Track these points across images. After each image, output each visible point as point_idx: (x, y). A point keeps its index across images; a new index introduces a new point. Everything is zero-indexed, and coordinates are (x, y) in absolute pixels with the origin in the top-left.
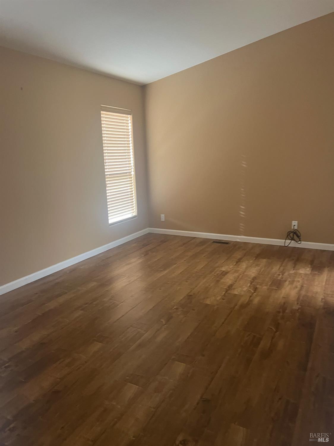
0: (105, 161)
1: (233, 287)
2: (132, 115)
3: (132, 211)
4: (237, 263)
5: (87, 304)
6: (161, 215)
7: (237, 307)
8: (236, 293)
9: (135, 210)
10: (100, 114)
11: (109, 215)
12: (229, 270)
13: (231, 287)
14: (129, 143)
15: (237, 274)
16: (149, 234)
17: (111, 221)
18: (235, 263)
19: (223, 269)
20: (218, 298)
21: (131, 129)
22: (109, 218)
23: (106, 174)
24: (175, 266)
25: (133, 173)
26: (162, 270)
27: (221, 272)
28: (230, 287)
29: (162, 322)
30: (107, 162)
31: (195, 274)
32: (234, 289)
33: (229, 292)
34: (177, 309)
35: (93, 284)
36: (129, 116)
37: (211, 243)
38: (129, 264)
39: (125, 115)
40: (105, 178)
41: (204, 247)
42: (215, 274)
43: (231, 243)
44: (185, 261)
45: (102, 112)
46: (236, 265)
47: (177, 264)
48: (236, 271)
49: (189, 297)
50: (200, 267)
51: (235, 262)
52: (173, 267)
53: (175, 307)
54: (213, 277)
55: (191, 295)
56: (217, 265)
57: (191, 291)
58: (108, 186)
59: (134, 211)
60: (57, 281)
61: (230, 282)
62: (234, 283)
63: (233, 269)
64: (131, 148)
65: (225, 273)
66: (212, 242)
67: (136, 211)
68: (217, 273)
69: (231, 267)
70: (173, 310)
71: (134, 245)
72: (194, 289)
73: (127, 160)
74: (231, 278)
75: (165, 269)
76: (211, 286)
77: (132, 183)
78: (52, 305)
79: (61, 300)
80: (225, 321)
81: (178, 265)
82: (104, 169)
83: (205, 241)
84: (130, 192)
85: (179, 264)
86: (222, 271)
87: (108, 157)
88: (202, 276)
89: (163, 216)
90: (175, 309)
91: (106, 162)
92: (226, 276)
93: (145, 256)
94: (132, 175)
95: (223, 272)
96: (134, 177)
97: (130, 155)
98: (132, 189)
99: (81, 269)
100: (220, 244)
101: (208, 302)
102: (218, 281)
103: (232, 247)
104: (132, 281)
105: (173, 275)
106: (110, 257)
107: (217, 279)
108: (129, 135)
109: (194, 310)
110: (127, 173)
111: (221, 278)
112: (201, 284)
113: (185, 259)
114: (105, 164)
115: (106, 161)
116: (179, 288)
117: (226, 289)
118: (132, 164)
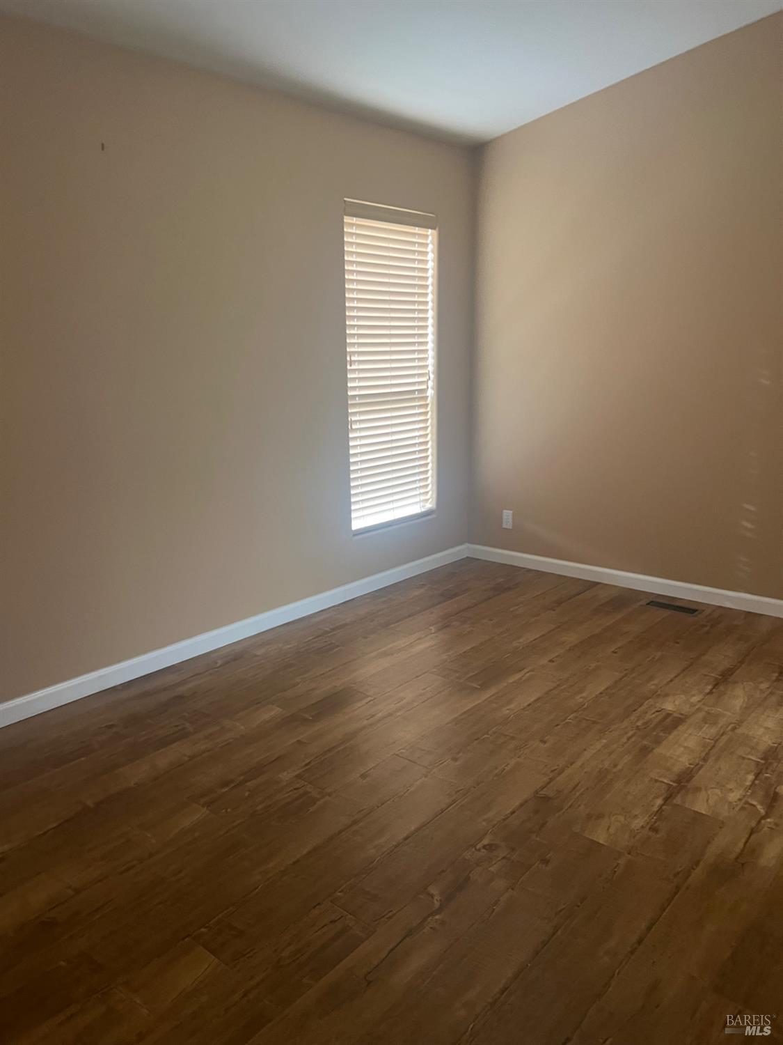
0: (348, 359)
1: (695, 781)
2: (437, 229)
3: (423, 498)
4: (716, 686)
5: (226, 784)
6: (505, 511)
7: (698, 870)
8: (701, 807)
9: (430, 493)
10: (342, 224)
11: (353, 507)
12: (686, 709)
13: (688, 781)
14: (425, 310)
15: (713, 731)
16: (469, 560)
17: (356, 525)
18: (710, 687)
19: (669, 706)
20: (637, 823)
21: (433, 269)
22: (353, 515)
23: (350, 393)
24: (517, 676)
25: (431, 393)
26: (476, 688)
27: (660, 717)
28: (684, 781)
29: (432, 896)
30: (355, 361)
31: (574, 714)
32: (697, 790)
33: (678, 800)
34: (490, 847)
35: (270, 713)
36: (430, 231)
37: (642, 606)
38: (385, 654)
39: (417, 230)
40: (346, 406)
41: (619, 616)
42: (639, 724)
43: (703, 611)
44: (551, 661)
45: (347, 219)
46: (711, 693)
47: (526, 671)
48: (710, 719)
49: (543, 803)
50: (595, 688)
51: (707, 684)
52: (511, 680)
53: (485, 842)
54: (630, 734)
55: (547, 799)
56: (651, 686)
57: (551, 780)
58: (354, 427)
59: (428, 496)
60: (181, 690)
61: (684, 761)
62: (698, 767)
63: (699, 710)
64: (430, 322)
65: (672, 723)
66: (644, 602)
67: (435, 496)
68: (648, 717)
69: (694, 699)
70: (479, 850)
71: (417, 593)
72: (561, 772)
73: (416, 356)
74: (691, 743)
75: (484, 686)
76: (619, 767)
77: (427, 420)
78: (136, 774)
79: (164, 759)
80: (649, 928)
81: (528, 675)
82: (346, 380)
83: (624, 599)
84: (421, 444)
85: (532, 671)
86: (664, 714)
87: (358, 347)
88: (594, 722)
89: (507, 515)
90: (484, 847)
91: (351, 362)
92: (675, 732)
93: (439, 630)
94: (429, 399)
95: (668, 715)
96: (432, 404)
97: (427, 343)
98: (426, 437)
99: (256, 656)
100: (667, 613)
101: (601, 837)
102: (645, 751)
103: (704, 626)
104: (380, 715)
105: (505, 711)
106: (346, 625)
107: (645, 742)
108: (426, 287)
109: (546, 862)
110: (413, 392)
111: (658, 742)
112: (587, 755)
113: (552, 656)
114: (349, 367)
115: (353, 358)
116: (513, 762)
117: (668, 784)
118: (431, 368)
